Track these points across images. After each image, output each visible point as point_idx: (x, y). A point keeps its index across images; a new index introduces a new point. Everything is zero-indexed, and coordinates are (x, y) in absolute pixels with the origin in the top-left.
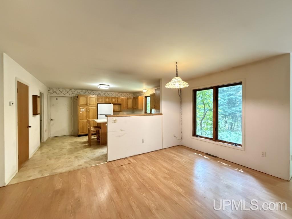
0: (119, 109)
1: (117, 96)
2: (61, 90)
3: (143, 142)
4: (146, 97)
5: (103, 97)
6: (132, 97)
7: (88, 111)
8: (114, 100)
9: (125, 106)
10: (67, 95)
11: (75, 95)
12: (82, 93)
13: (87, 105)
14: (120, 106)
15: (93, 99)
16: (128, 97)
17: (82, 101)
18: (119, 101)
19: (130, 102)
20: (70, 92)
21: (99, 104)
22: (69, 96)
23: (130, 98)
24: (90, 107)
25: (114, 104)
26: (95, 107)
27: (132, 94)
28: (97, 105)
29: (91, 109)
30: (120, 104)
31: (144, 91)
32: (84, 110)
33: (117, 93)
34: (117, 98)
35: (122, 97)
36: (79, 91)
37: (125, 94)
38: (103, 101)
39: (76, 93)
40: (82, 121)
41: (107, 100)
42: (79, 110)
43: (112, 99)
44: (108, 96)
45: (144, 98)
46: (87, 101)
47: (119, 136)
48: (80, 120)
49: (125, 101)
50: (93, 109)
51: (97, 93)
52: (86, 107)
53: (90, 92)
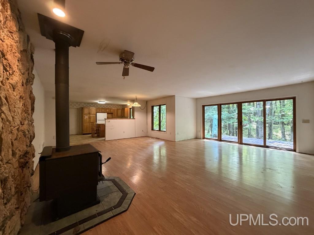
0: (112, 117)
1: (110, 108)
2: (79, 104)
3: (124, 132)
4: (130, 109)
5: (100, 108)
6: (121, 108)
7: (90, 118)
8: (107, 110)
9: (116, 115)
10: (75, 107)
11: (80, 107)
12: (85, 106)
13: (89, 114)
14: (112, 115)
15: (93, 110)
16: (118, 108)
17: (86, 111)
18: (112, 111)
19: (120, 112)
20: (77, 105)
21: (97, 113)
22: (76, 107)
23: (120, 109)
24: (91, 115)
25: (108, 113)
26: (94, 115)
27: (121, 106)
28: (96, 114)
29: (92, 116)
30: (112, 113)
31: (128, 105)
32: (87, 117)
33: (110, 106)
34: (110, 109)
35: (114, 108)
36: (83, 104)
37: (116, 106)
38: (100, 111)
39: (81, 106)
40: (86, 125)
41: (103, 110)
42: (84, 117)
43: (106, 110)
44: (104, 108)
45: (129, 109)
46: (89, 111)
47: (111, 129)
48: (84, 124)
49: (116, 111)
50: (93, 116)
51: (96, 105)
52: (89, 115)
53: (90, 104)
